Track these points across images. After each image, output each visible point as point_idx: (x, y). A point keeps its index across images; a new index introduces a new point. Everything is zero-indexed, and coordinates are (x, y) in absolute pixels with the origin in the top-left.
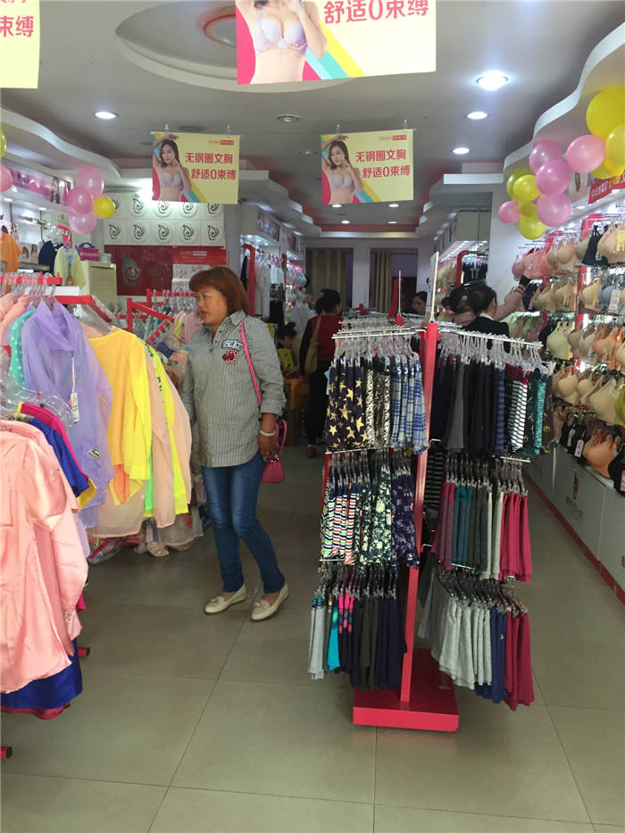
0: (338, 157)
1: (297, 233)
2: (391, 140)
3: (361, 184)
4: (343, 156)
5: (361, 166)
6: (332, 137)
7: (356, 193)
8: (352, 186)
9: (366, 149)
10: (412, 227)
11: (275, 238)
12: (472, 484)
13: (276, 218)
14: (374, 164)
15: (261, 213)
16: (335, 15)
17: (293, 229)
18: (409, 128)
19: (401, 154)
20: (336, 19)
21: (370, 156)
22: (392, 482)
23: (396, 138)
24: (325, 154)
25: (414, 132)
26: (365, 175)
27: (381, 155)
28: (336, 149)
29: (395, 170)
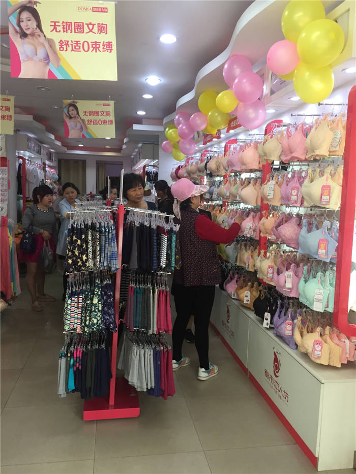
0: (73, 112)
1: (52, 150)
2: (102, 106)
3: (86, 128)
4: (76, 112)
5: (86, 118)
6: (69, 101)
7: (84, 132)
8: (82, 128)
9: (88, 110)
10: (119, 150)
11: (38, 153)
12: (142, 286)
13: (38, 141)
14: (93, 118)
15: (29, 139)
16: (65, 47)
17: (49, 148)
18: (112, 100)
19: (108, 114)
20: (65, 49)
21: (91, 113)
22: (101, 287)
23: (105, 105)
24: (65, 111)
25: (114, 103)
26: (88, 123)
27: (97, 113)
28: (71, 108)
29: (105, 122)
